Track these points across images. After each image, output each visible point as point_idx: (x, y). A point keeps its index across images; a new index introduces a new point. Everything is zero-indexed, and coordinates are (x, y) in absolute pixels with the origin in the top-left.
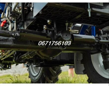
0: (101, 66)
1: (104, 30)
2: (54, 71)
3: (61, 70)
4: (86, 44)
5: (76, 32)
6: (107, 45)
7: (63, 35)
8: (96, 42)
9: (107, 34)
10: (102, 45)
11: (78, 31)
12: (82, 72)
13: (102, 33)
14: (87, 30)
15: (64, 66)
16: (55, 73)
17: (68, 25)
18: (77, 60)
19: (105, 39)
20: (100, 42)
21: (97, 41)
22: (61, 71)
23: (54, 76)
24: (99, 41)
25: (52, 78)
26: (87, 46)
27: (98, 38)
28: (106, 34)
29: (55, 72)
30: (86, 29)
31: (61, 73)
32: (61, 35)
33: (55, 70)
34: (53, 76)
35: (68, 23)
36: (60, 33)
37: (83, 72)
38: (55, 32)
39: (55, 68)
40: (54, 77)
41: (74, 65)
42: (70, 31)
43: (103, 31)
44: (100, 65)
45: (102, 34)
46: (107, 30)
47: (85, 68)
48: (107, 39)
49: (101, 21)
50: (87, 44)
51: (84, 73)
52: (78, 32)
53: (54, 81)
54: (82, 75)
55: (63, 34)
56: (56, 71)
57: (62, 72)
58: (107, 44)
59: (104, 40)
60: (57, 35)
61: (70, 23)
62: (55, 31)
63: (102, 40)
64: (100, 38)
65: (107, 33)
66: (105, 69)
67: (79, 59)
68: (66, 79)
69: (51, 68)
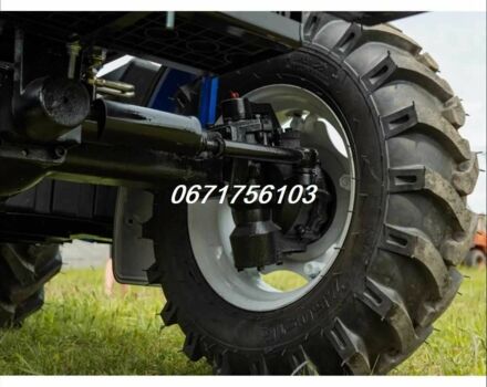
0: (224, 253)
1: (251, 100)
2: (25, 264)
3: (57, 257)
4: (161, 152)
5: (124, 91)
6: (257, 165)
7: (49, 99)
8: (206, 148)
9: (262, 118)
10: (234, 165)
11: (129, 87)
12: (145, 273)
13: (242, 110)
14: (186, 91)
15: (71, 242)
16: (28, 270)
17: (80, 52)
18: (127, 222)
19: (251, 138)
20: (222, 150)
21: (210, 143)
22: (59, 263)
23: (23, 284)
24: (219, 143)
25: (14, 292)
26: (169, 159)
27: (219, 131)
28: (255, 118)
29: (32, 268)
30: (182, 85)
31: (58, 271)
32: (41, 98)
33: (30, 259)
34: (17, 282)
35: (80, 44)
36: (36, 86)
37: (149, 276)
38: (15, 79)
39: (32, 249)
40: (20, 291)
41: (111, 240)
42: (91, 81)
43: (246, 101)
44: (220, 251)
45: (243, 116)
46: (267, 102)
47: (157, 259)
48: (259, 141)
49: (228, 58)
50: (166, 154)
51: (152, 282)
52: (129, 94)
53: (22, 305)
54: (144, 288)
55: (50, 94)
56: (33, 263)
57: (64, 268)
58: (255, 162)
59: (245, 141)
60: (22, 93)
61: (96, 48)
62: (16, 75)
63: (237, 141)
64: (228, 130)
65: (262, 114)
66: (236, 266)
67: (137, 218)
68: (86, 305)
69: (10, 247)
